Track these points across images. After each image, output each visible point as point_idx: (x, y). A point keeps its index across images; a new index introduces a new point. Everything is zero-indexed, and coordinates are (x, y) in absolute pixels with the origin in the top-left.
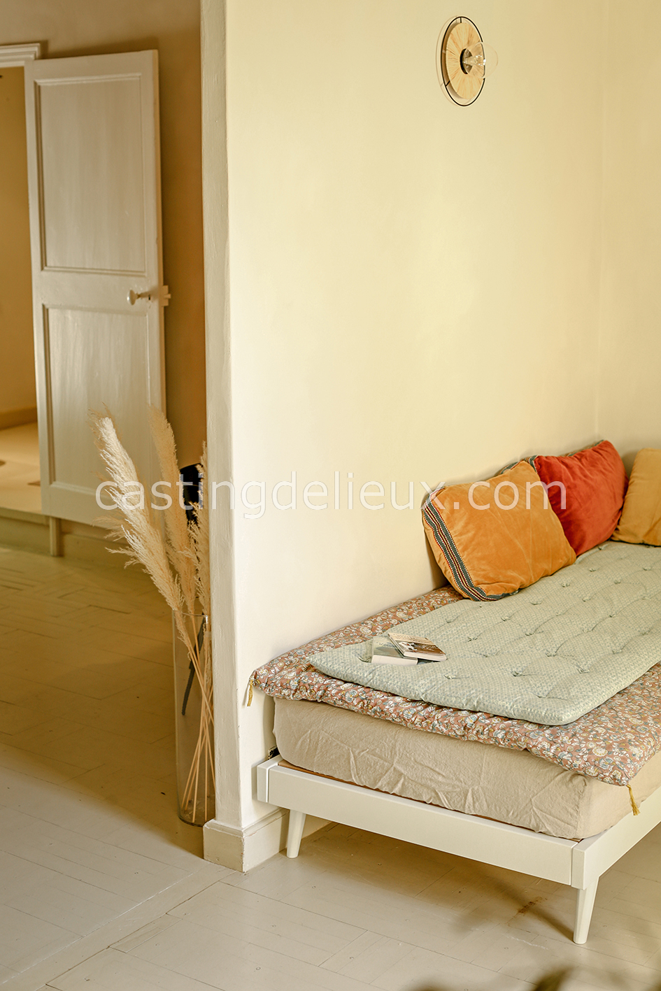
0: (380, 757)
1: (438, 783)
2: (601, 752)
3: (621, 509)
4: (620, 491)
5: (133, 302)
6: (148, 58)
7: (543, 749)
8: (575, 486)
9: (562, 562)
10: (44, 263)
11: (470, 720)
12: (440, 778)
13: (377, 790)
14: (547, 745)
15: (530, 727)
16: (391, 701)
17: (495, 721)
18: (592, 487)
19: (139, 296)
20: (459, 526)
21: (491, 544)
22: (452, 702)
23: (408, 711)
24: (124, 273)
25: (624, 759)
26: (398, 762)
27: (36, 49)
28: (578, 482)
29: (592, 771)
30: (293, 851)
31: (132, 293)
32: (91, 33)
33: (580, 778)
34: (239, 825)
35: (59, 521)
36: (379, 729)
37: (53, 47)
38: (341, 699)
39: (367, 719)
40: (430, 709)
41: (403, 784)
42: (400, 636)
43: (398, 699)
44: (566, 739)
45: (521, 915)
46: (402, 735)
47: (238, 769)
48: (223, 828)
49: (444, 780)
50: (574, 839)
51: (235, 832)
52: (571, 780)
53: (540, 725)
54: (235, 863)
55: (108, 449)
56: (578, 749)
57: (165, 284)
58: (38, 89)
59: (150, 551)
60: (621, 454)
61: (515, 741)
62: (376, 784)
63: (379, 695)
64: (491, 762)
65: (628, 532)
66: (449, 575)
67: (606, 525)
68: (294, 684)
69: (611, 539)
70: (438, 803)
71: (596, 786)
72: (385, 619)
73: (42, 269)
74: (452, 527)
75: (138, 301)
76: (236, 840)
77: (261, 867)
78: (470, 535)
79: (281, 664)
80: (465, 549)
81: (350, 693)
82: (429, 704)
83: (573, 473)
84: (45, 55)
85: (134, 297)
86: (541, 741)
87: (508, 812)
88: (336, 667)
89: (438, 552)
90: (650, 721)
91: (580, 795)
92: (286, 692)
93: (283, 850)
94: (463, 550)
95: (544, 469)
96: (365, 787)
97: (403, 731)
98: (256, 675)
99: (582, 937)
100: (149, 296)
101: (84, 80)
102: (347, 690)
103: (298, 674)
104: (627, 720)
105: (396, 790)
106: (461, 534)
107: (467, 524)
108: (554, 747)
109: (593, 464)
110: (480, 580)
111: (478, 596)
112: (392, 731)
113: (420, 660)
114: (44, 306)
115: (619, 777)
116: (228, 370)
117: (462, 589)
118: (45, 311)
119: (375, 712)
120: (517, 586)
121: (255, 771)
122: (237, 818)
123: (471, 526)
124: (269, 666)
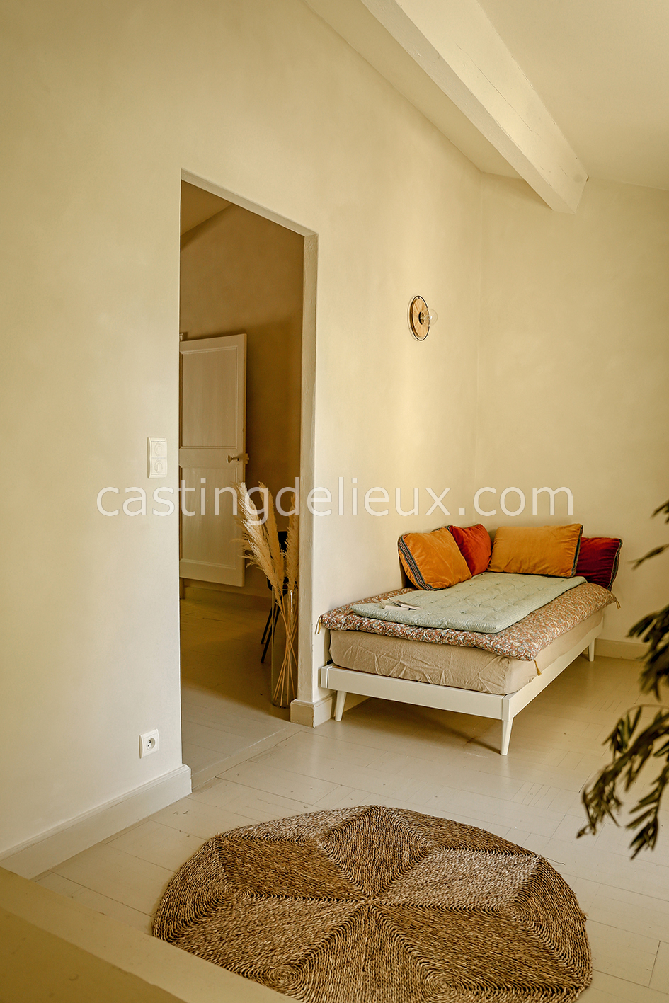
0: (392, 657)
1: (425, 668)
2: (518, 644)
3: (491, 556)
4: (490, 547)
5: (229, 462)
6: (241, 339)
7: (486, 644)
8: (470, 541)
9: (466, 576)
11: (443, 633)
12: (427, 666)
13: (390, 676)
14: (488, 642)
15: (477, 634)
16: (398, 626)
17: (457, 632)
18: (477, 543)
19: (233, 459)
20: (417, 553)
21: (434, 562)
22: (433, 624)
23: (409, 631)
24: (224, 447)
25: (530, 648)
26: (403, 659)
27: (181, 336)
28: (471, 539)
29: (514, 654)
30: (339, 717)
31: (229, 457)
32: (210, 327)
33: (506, 659)
34: (311, 700)
36: (392, 642)
37: (190, 336)
38: (370, 627)
39: (384, 637)
40: (420, 629)
41: (405, 671)
42: (394, 599)
43: (402, 625)
44: (497, 639)
45: (469, 744)
46: (404, 645)
47: (312, 669)
48: (302, 703)
49: (428, 667)
50: (502, 695)
51: (308, 705)
52: (500, 661)
53: (482, 633)
54: (308, 723)
56: (505, 643)
57: (246, 452)
59: (263, 555)
60: (488, 531)
61: (470, 641)
62: (389, 672)
63: (391, 624)
64: (454, 653)
65: (495, 567)
66: (412, 579)
67: (485, 563)
68: (343, 621)
69: (486, 571)
70: (425, 680)
71: (514, 664)
72: (385, 596)
74: (414, 553)
75: (232, 461)
76: (310, 709)
77: (323, 725)
78: (423, 557)
79: (335, 612)
80: (421, 564)
81: (375, 624)
82: (419, 627)
83: (468, 535)
85: (230, 459)
86: (484, 640)
87: (465, 682)
88: (366, 611)
89: (406, 566)
90: (539, 633)
91: (506, 669)
92: (339, 625)
93: (333, 718)
94: (420, 565)
95: (454, 531)
96: (383, 675)
97: (405, 642)
98: (322, 617)
99: (505, 751)
100: (238, 459)
101: (206, 350)
102: (374, 622)
103: (345, 616)
104: (527, 632)
105: (401, 676)
106: (418, 557)
107: (422, 552)
108: (492, 643)
109: (476, 533)
110: (429, 580)
111: (427, 588)
112: (399, 642)
113: (410, 609)
115: (529, 656)
116: (313, 451)
117: (420, 585)
119: (390, 632)
120: (448, 585)
121: (320, 671)
122: (310, 697)
123: (424, 553)
124: (329, 613)
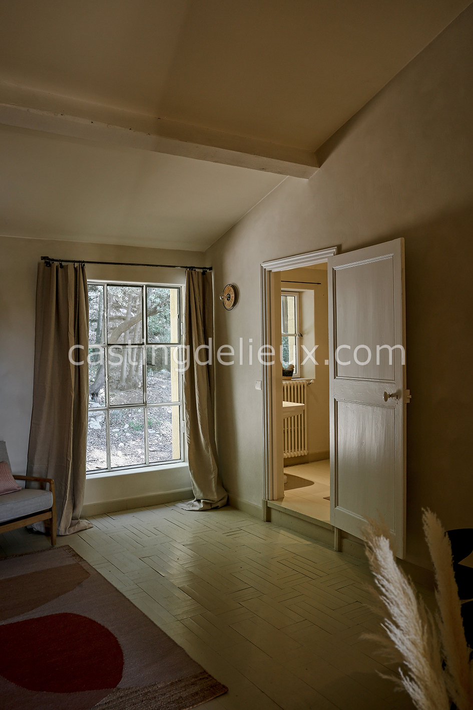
5: (386, 400)
6: (398, 245)
10: (336, 374)
19: (390, 396)
24: (381, 381)
27: (334, 250)
31: (385, 393)
35: (340, 531)
37: (344, 246)
55: (383, 574)
58: (334, 272)
73: (335, 378)
75: (390, 400)
84: (340, 251)
85: (387, 396)
100: (396, 396)
101: (360, 263)
114: (335, 400)
118: (336, 403)
